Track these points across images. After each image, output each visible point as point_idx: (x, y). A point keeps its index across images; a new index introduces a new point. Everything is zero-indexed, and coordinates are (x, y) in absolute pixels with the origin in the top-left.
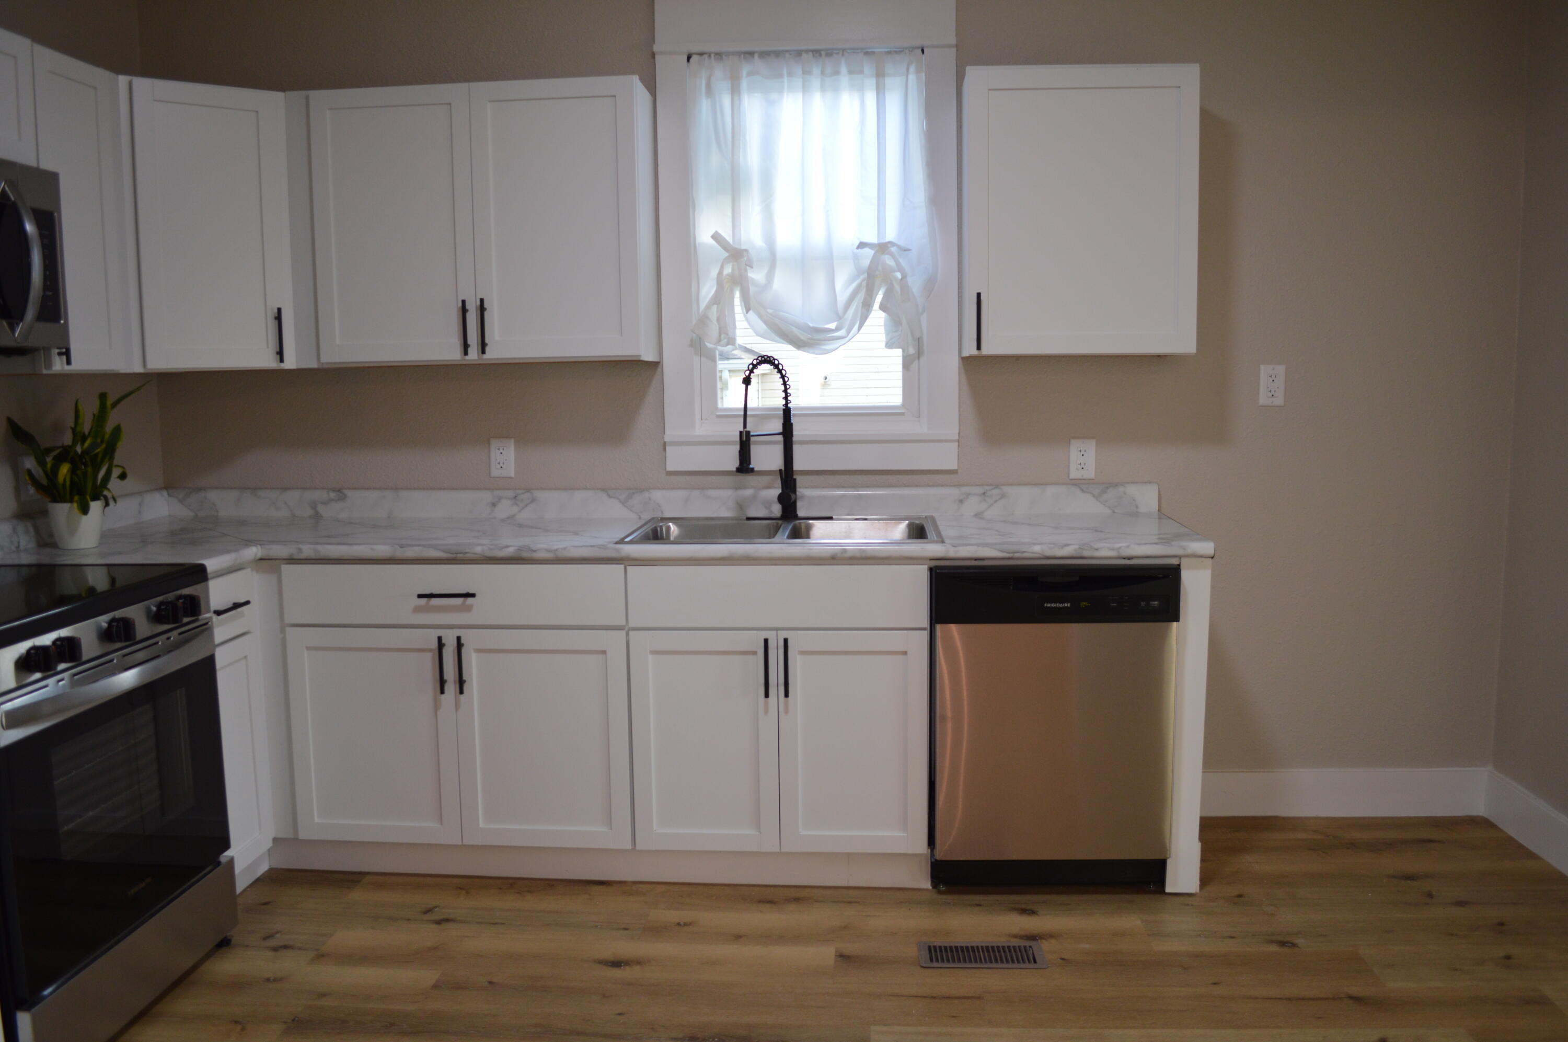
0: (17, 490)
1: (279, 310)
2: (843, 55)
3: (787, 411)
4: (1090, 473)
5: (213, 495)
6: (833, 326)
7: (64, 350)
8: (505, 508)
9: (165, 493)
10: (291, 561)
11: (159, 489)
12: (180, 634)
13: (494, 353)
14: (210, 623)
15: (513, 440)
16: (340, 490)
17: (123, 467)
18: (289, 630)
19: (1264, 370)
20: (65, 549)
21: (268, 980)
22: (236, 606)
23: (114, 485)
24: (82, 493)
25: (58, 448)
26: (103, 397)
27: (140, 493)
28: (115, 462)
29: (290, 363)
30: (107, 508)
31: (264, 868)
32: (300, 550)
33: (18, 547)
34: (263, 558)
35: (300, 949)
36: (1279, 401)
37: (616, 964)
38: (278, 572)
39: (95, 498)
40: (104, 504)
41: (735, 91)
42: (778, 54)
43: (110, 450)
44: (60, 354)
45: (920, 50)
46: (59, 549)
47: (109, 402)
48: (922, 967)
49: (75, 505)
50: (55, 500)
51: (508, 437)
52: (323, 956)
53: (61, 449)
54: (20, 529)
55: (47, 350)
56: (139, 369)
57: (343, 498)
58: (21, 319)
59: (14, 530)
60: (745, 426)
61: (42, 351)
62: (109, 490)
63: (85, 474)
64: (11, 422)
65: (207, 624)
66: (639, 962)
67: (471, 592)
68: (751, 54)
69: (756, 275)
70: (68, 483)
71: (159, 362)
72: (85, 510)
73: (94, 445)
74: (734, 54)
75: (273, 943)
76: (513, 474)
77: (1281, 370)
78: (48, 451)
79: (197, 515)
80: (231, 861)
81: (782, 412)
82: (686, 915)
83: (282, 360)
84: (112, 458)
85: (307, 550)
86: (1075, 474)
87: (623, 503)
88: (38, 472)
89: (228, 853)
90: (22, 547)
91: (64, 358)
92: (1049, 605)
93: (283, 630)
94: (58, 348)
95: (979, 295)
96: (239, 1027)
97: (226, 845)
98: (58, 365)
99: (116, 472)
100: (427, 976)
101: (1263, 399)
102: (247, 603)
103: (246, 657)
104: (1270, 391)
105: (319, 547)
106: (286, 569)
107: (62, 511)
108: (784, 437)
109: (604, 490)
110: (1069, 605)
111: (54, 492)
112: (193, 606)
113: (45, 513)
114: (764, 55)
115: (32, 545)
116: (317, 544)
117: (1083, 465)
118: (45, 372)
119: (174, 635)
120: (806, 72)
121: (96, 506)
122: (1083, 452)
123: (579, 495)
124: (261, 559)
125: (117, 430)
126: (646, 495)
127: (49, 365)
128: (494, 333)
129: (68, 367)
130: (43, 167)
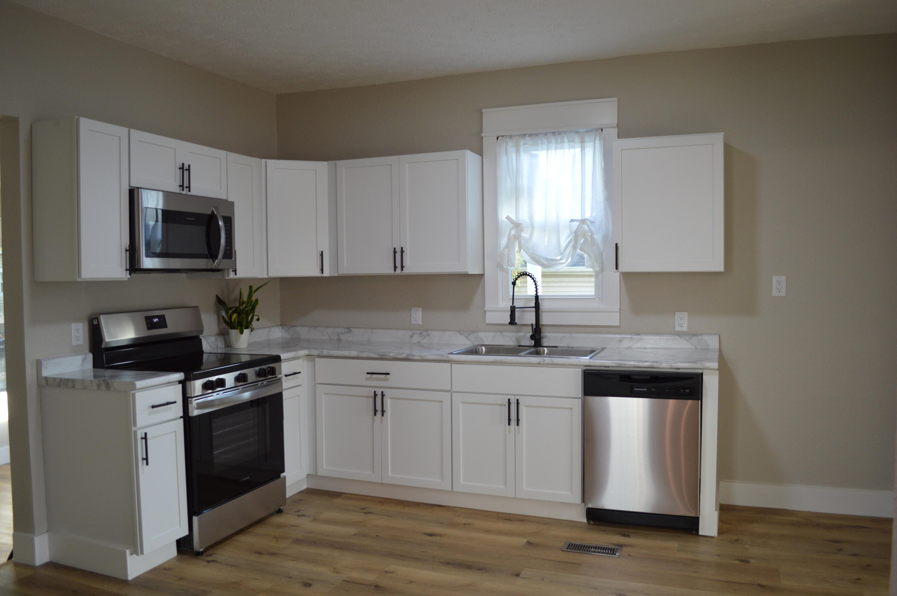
0: (219, 324)
1: (322, 252)
2: (565, 133)
3: (537, 297)
4: (685, 328)
5: (299, 329)
6: (559, 258)
7: (234, 270)
8: (416, 339)
9: (280, 327)
10: (319, 356)
11: (278, 326)
12: (268, 382)
13: (407, 270)
14: (281, 379)
15: (421, 308)
16: (349, 328)
17: (258, 316)
18: (317, 386)
19: (775, 279)
20: (234, 348)
21: (292, 526)
22: (295, 374)
23: (255, 323)
24: (241, 326)
25: (234, 307)
26: (251, 287)
27: (270, 327)
28: (255, 314)
29: (326, 273)
30: (252, 332)
31: (304, 487)
32: (322, 352)
33: (217, 346)
34: (308, 355)
35: (308, 517)
36: (783, 294)
37: (431, 535)
38: (313, 361)
39: (247, 328)
40: (251, 331)
41: (518, 152)
42: (537, 135)
43: (253, 309)
44: (233, 271)
45: (601, 130)
46: (233, 348)
47: (254, 289)
48: (562, 551)
49: (238, 330)
50: (231, 329)
51: (419, 307)
52: (316, 520)
53: (235, 308)
54: (219, 339)
55: (228, 270)
56: (265, 276)
57: (350, 331)
58: (216, 257)
59: (216, 340)
60: (513, 304)
61: (226, 270)
62: (252, 325)
63: (243, 318)
64: (217, 297)
65: (280, 379)
66: (441, 535)
67: (388, 372)
68: (525, 135)
69: (525, 235)
70: (236, 321)
71: (274, 274)
72: (242, 332)
73: (247, 307)
74: (517, 135)
75: (298, 513)
76: (420, 323)
77: (783, 278)
78: (231, 308)
79: (292, 337)
80: (285, 477)
81: (534, 297)
82: (470, 521)
83: (322, 273)
84: (254, 312)
85: (325, 353)
86: (678, 329)
87: (466, 337)
88: (225, 316)
89: (282, 475)
90: (218, 347)
91: (234, 272)
92: (636, 389)
93: (315, 386)
94: (232, 269)
95: (616, 244)
96: (276, 539)
97: (283, 471)
98: (232, 275)
99: (255, 318)
100: (353, 531)
101: (775, 293)
102: (300, 373)
103: (299, 395)
104: (778, 289)
105: (329, 351)
106: (317, 360)
107: (234, 333)
108: (536, 309)
109: (459, 331)
110: (646, 390)
111: (231, 325)
112: (273, 371)
113: (228, 334)
114: (531, 135)
115: (223, 346)
116: (330, 350)
117: (681, 325)
118: (227, 278)
119: (265, 382)
120: (549, 142)
121: (246, 332)
122: (681, 319)
123: (448, 333)
124: (307, 355)
125: (257, 301)
126: (477, 334)
127: (228, 275)
128: (407, 262)
129: (235, 276)
130: (230, 200)
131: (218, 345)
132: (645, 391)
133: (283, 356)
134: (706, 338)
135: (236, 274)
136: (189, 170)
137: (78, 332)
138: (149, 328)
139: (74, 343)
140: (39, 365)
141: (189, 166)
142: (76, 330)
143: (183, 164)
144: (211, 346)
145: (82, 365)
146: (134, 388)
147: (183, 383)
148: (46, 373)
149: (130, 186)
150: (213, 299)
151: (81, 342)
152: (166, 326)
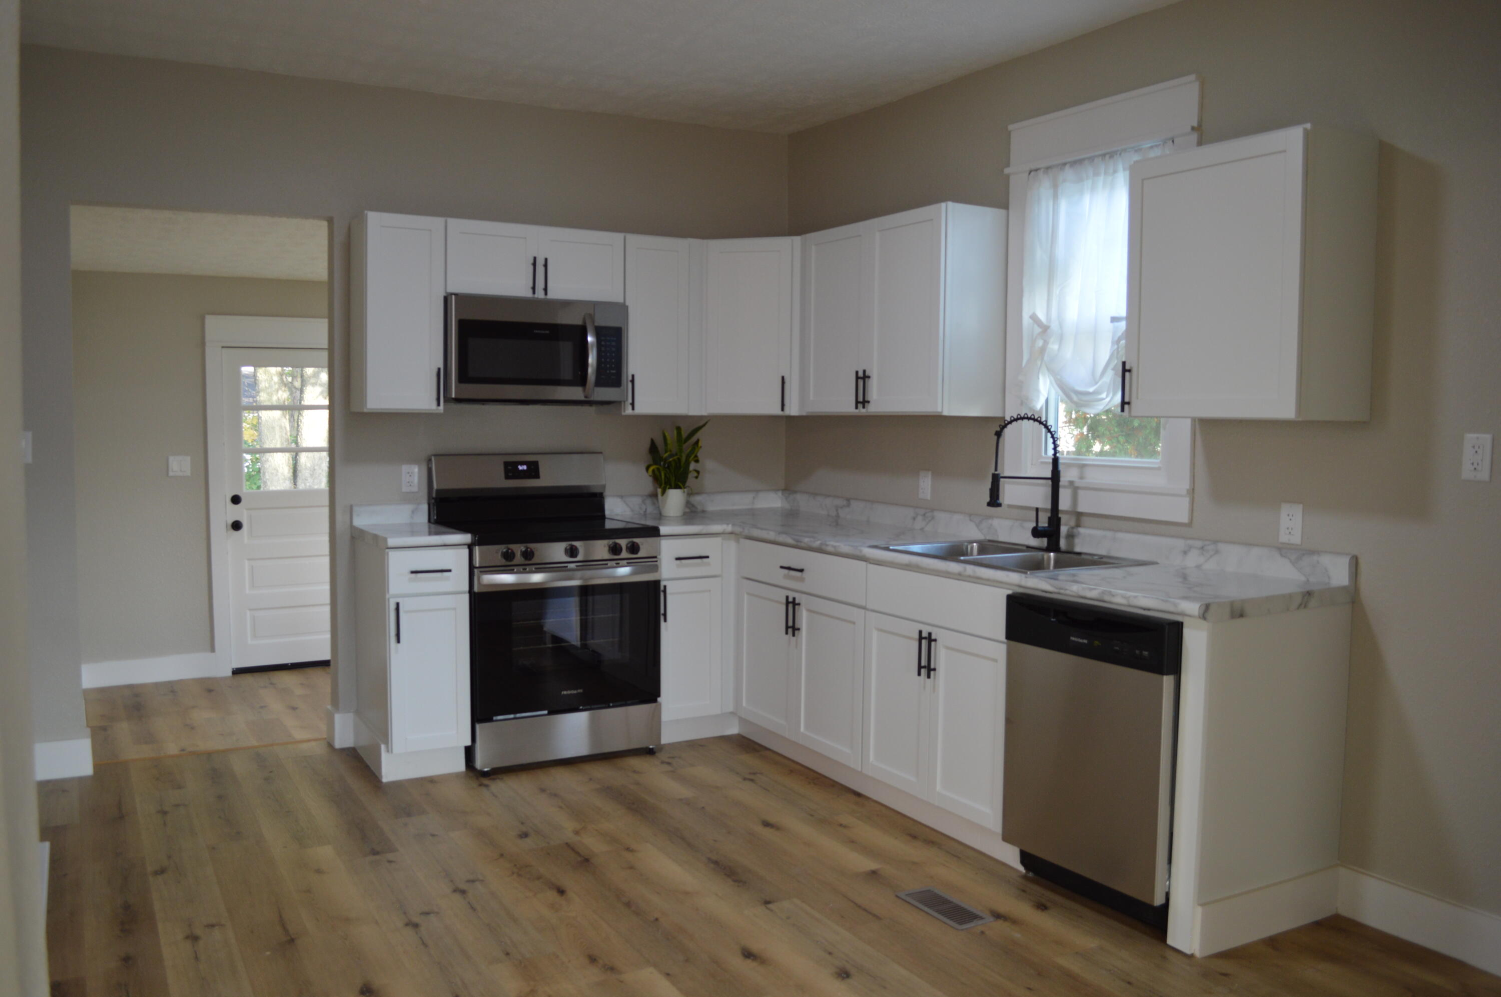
1: (784, 378)
2: (1120, 154)
3: (1055, 461)
4: (1296, 539)
5: (798, 497)
6: (1091, 390)
7: (632, 402)
8: (919, 523)
13: (873, 408)
14: (659, 562)
15: (930, 473)
16: (848, 500)
17: (698, 472)
18: (745, 581)
19: (1470, 439)
21: (634, 771)
22: (700, 557)
23: (692, 482)
26: (679, 427)
27: (758, 491)
30: (688, 494)
31: (733, 731)
34: (732, 532)
38: (731, 541)
40: (686, 491)
41: (1055, 197)
42: (1080, 162)
44: (630, 404)
45: (1171, 142)
47: (686, 431)
48: (897, 896)
50: (659, 488)
51: (929, 470)
52: (673, 772)
55: (625, 402)
57: (848, 505)
60: (996, 470)
62: (687, 484)
64: (652, 441)
65: (657, 562)
67: (803, 568)
68: (1065, 164)
69: (1053, 346)
71: (718, 409)
72: (669, 493)
74: (1057, 166)
76: (929, 497)
77: (1487, 438)
78: (660, 461)
79: (792, 508)
81: (1051, 461)
83: (783, 409)
85: (746, 530)
86: (1284, 538)
87: (978, 526)
91: (632, 406)
92: (1073, 639)
93: (741, 580)
94: (629, 401)
95: (1124, 364)
98: (629, 411)
99: (692, 474)
101: (1467, 473)
102: (707, 557)
103: (710, 591)
104: (1473, 464)
105: (751, 529)
108: (1052, 481)
109: (970, 515)
112: (638, 549)
114: (1073, 164)
116: (753, 527)
117: (1290, 530)
118: (624, 414)
120: (1096, 174)
122: (1291, 517)
123: (956, 517)
126: (990, 521)
128: (874, 393)
129: (633, 412)
131: (646, 509)
132: (1084, 644)
133: (665, 529)
134: (1326, 560)
135: (633, 409)
136: (545, 266)
137: (410, 476)
138: (507, 477)
139: (405, 489)
140: (351, 510)
141: (545, 260)
142: (409, 473)
143: (535, 258)
146: (387, 546)
147: (470, 547)
149: (446, 293)
151: (415, 489)
152: (539, 477)
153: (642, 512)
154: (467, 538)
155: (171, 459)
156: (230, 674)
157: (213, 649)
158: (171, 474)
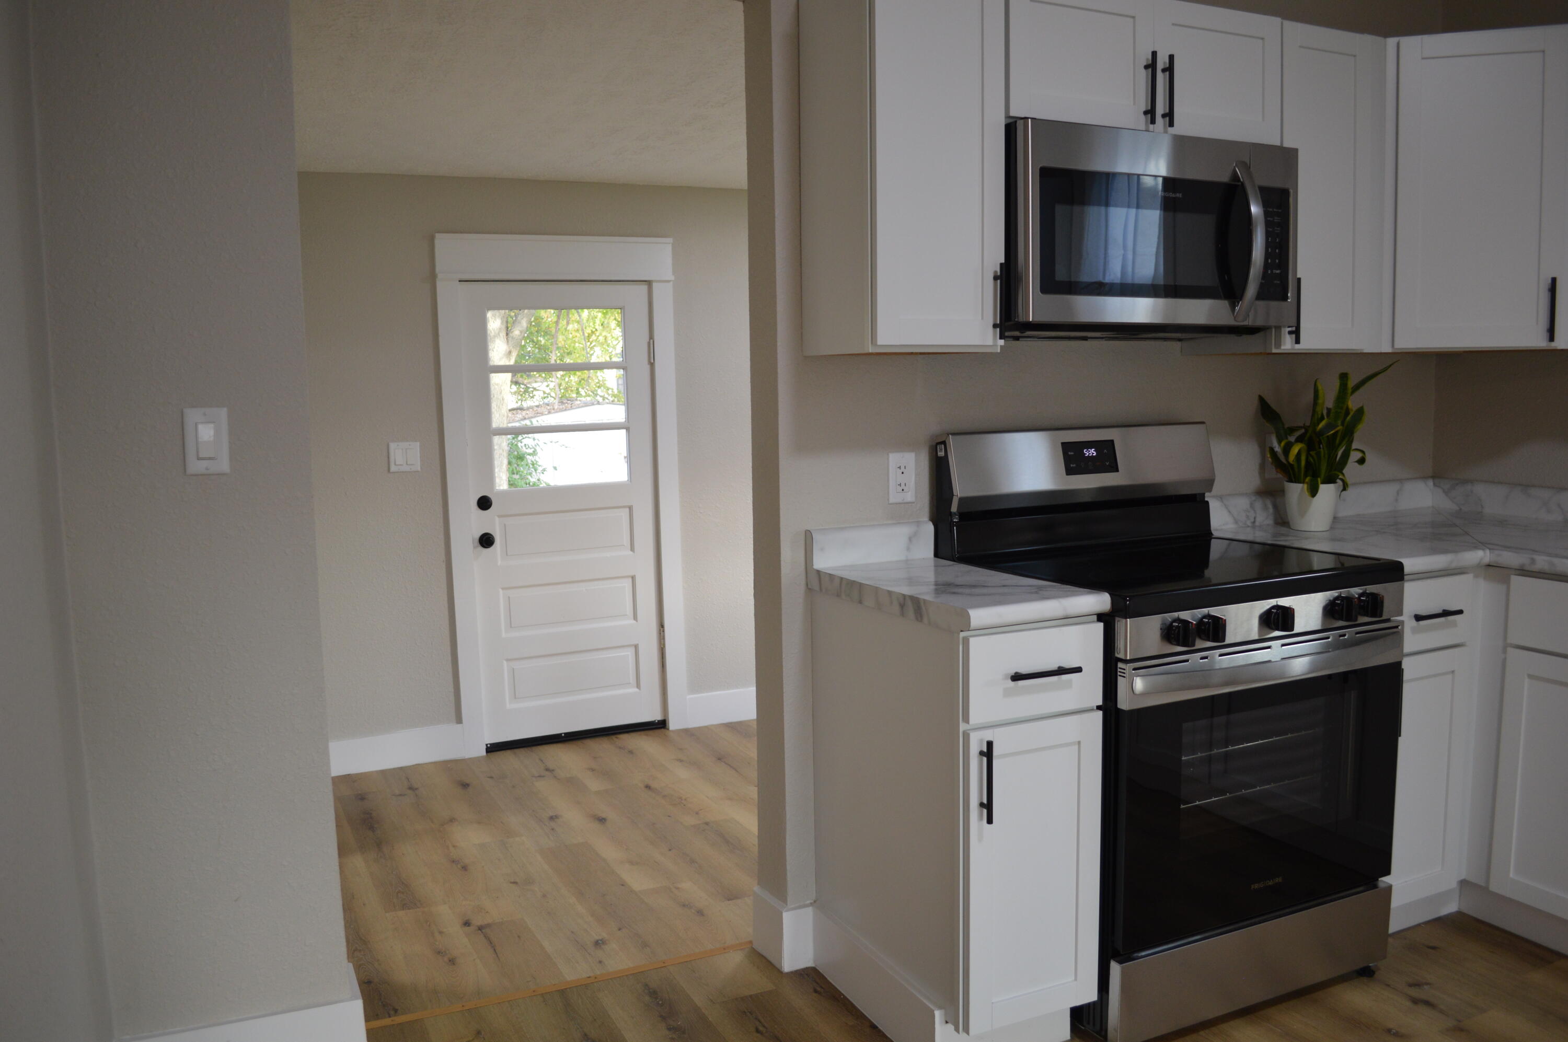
0: (1262, 467)
1: (1554, 280)
5: (1480, 489)
7: (1294, 329)
9: (1430, 483)
10: (1523, 572)
11: (1424, 478)
12: (1357, 633)
14: (1400, 627)
17: (1363, 452)
18: (1513, 652)
20: (1292, 529)
22: (1446, 613)
23: (1351, 470)
24: (1315, 475)
25: (1301, 428)
26: (1344, 377)
27: (1401, 481)
28: (1354, 446)
30: (1344, 492)
31: (1451, 908)
32: (1533, 561)
33: (1254, 522)
34: (1491, 564)
35: (1441, 1012)
38: (1506, 581)
39: (1330, 480)
40: (1341, 488)
43: (1348, 434)
44: (1290, 333)
46: (1290, 528)
47: (1351, 384)
49: (1305, 486)
50: (1291, 481)
53: (1303, 431)
54: (1258, 504)
55: (1278, 328)
56: (1386, 348)
58: (1241, 297)
59: (1252, 505)
61: (1274, 330)
62: (1343, 474)
63: (1318, 454)
64: (1261, 399)
65: (1397, 627)
70: (1303, 463)
71: (1408, 341)
72: (1314, 492)
73: (1329, 426)
75: (1414, 992)
78: (1292, 430)
79: (1461, 509)
80: (1389, 888)
83: (1552, 338)
84: (1351, 442)
85: (1542, 562)
88: (1278, 449)
89: (1386, 879)
90: (1257, 524)
91: (1294, 336)
93: (1504, 651)
94: (1289, 327)
97: (1387, 872)
98: (1288, 344)
99: (1355, 456)
102: (1460, 612)
103: (1453, 672)
105: (1556, 561)
106: (1517, 581)
107: (1296, 490)
111: (1292, 474)
112: (1373, 605)
113: (1282, 492)
115: (1270, 521)
116: (1557, 556)
118: (1274, 351)
119: (1349, 633)
121: (1327, 491)
124: (1489, 565)
125: (1360, 412)
127: (1278, 344)
129: (1297, 346)
130: (1286, 144)
131: (1255, 518)
133: (1410, 564)
135: (1298, 341)
136: (1170, 69)
137: (903, 473)
138: (1070, 471)
139: (895, 497)
140: (808, 539)
141: (1171, 57)
142: (900, 468)
143: (1154, 54)
144: (1236, 522)
145: (908, 549)
146: (966, 625)
147: (1107, 619)
148: (822, 562)
149: (1008, 117)
150: (1252, 406)
151: (909, 497)
152: (1114, 468)
153: (1249, 523)
154: (1100, 601)
155: (393, 446)
156: (483, 752)
157: (459, 720)
158: (393, 468)
